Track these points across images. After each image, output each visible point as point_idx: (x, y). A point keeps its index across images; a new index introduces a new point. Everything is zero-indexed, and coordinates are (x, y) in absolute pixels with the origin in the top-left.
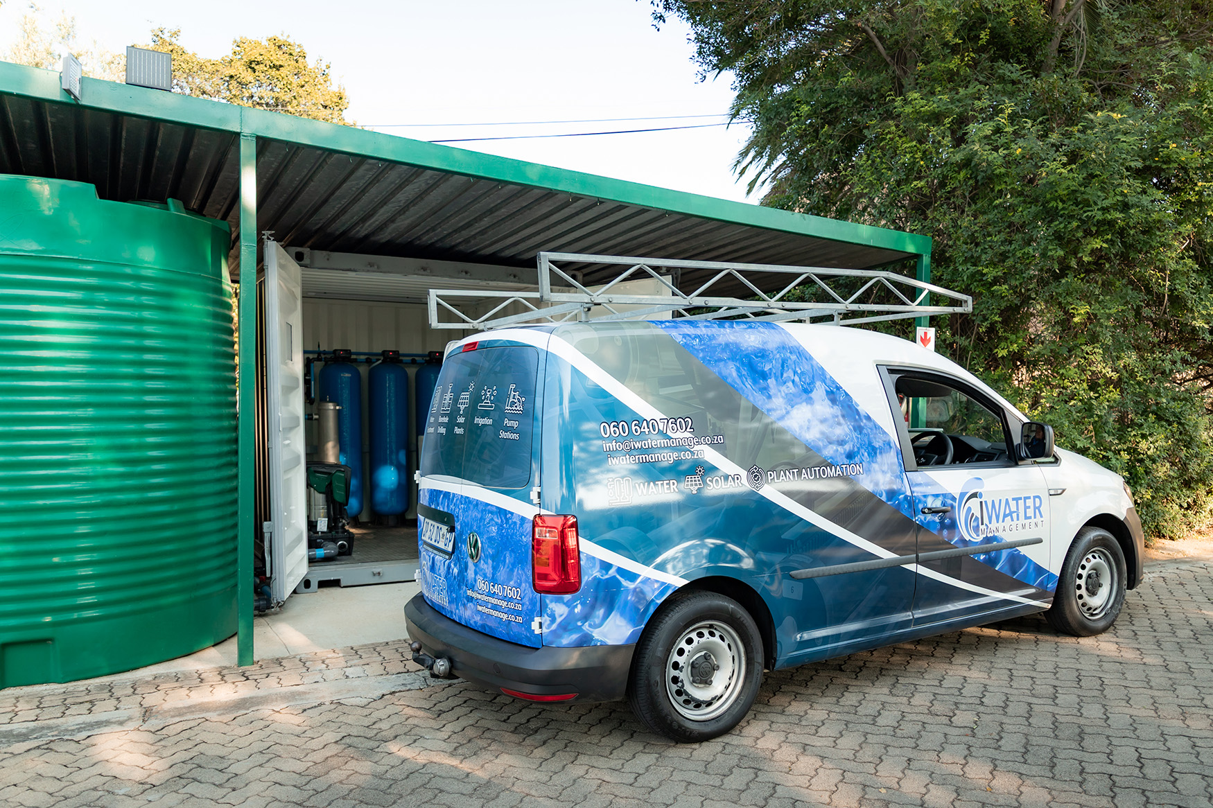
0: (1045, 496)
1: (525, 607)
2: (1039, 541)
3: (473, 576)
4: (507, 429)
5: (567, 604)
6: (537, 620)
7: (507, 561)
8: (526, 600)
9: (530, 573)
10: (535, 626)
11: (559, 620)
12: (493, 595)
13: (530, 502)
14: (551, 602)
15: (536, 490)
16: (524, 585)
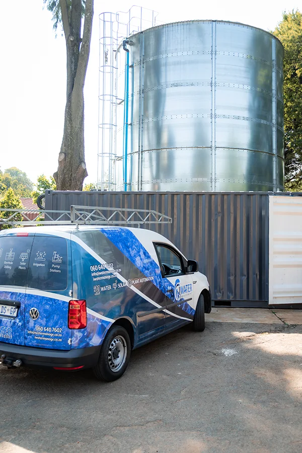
0: (192, 284)
1: (64, 335)
2: (191, 299)
3: (33, 325)
4: (53, 268)
5: (82, 332)
6: (70, 339)
7: (55, 318)
8: (65, 332)
9: (67, 322)
10: (69, 342)
11: (79, 338)
12: (46, 332)
13: (69, 296)
14: (76, 332)
15: (71, 291)
16: (63, 327)
